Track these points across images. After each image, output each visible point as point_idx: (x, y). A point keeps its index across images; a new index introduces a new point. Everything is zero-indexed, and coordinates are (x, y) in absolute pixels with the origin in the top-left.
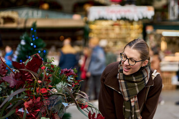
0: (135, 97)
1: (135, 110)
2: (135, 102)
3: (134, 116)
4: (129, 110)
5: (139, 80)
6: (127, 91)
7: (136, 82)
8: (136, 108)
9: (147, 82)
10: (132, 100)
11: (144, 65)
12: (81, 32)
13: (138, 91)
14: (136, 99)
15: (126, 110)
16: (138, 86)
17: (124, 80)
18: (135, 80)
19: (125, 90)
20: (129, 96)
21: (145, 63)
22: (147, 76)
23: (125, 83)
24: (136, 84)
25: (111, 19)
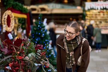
0: (72, 52)
1: (72, 58)
2: (72, 54)
3: (71, 62)
4: (69, 58)
5: (74, 42)
6: (68, 48)
7: (73, 44)
8: (73, 57)
9: (79, 44)
10: (70, 53)
11: (77, 35)
12: (81, 16)
13: (73, 49)
14: (73, 53)
15: (67, 58)
16: (73, 46)
17: (66, 42)
18: (72, 43)
19: (66, 48)
20: (69, 51)
21: (78, 34)
22: (79, 41)
23: (67, 44)
24: (72, 45)
25: (98, 9)
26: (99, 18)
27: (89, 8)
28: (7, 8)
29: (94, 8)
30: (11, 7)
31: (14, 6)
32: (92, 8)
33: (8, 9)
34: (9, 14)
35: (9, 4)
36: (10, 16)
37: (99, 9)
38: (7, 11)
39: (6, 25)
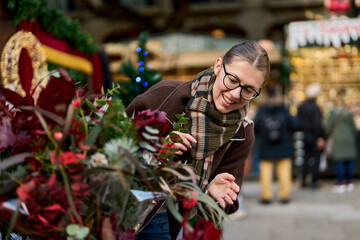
12: (275, 73)
18: (225, 121)
24: (224, 129)
25: (331, 45)
26: (336, 76)
27: (303, 42)
28: (17, 22)
29: (319, 41)
30: (33, 20)
31: (45, 21)
32: (311, 41)
33: (24, 26)
34: (25, 44)
35: (26, 8)
36: (32, 54)
37: (337, 43)
38: (20, 33)
39: (16, 83)
